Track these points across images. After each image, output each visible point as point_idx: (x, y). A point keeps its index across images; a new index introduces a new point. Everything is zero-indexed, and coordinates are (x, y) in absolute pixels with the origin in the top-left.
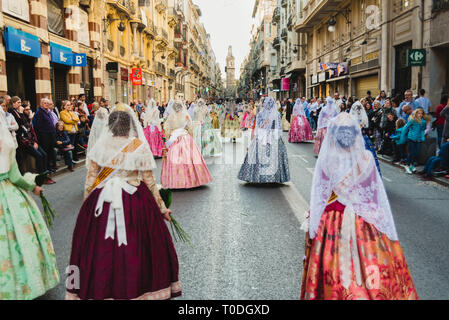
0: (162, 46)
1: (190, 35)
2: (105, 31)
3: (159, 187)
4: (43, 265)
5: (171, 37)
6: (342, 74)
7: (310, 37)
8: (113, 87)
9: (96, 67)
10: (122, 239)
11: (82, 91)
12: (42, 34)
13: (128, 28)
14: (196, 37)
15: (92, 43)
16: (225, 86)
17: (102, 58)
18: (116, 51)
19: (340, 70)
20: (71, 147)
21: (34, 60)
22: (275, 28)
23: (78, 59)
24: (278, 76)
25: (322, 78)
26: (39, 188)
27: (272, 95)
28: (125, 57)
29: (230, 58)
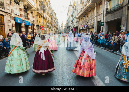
0: (48, 21)
1: (54, 19)
2: (36, 18)
3: (50, 49)
4: (27, 65)
5: (50, 20)
6: (86, 28)
7: (79, 20)
8: (38, 30)
9: (34, 26)
10: (44, 59)
11: (31, 31)
12: (23, 18)
13: (41, 17)
14: (55, 19)
15: (33, 20)
16: (61, 30)
17: (36, 24)
18: (38, 22)
19: (86, 27)
20: (29, 43)
21: (21, 24)
22: (72, 18)
23: (31, 24)
24: (72, 28)
25: (82, 28)
26: (26, 50)
27: (71, 32)
28: (40, 24)
29: (62, 24)
